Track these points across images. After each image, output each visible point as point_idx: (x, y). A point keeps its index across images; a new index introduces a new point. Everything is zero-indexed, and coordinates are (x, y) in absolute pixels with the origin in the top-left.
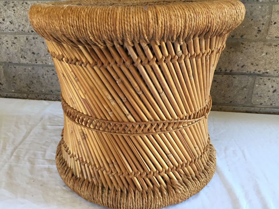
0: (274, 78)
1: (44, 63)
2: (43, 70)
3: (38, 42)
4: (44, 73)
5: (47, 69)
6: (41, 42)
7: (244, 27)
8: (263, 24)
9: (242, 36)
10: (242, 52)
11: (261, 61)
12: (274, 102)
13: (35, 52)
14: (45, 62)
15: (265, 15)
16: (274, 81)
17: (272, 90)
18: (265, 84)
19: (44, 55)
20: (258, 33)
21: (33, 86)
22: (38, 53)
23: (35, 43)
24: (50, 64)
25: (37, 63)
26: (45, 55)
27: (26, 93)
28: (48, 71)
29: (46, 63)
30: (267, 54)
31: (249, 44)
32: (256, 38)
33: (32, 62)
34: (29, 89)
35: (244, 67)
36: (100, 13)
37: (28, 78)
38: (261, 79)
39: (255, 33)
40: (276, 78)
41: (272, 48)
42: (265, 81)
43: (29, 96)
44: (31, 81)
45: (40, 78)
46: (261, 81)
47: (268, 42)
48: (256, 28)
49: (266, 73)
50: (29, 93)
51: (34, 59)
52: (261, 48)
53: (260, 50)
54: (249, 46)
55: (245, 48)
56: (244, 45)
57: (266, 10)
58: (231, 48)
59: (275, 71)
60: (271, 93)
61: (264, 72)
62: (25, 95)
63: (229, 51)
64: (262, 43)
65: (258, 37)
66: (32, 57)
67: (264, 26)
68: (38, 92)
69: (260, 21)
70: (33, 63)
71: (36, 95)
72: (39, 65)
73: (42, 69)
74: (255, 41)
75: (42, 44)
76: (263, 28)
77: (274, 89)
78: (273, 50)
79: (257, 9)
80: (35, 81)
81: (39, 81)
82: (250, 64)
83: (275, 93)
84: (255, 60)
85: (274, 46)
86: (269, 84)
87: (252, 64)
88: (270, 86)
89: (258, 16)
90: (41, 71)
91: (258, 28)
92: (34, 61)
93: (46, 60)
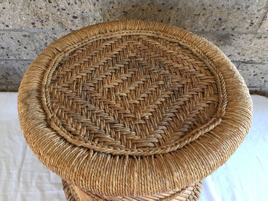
0: (258, 65)
1: (18, 58)
2: (18, 64)
3: (5, 37)
4: (20, 66)
5: (22, 62)
6: (9, 37)
7: (237, 20)
8: (257, 18)
9: (233, 29)
10: (231, 45)
11: (248, 51)
12: (253, 83)
13: (4, 47)
14: (19, 56)
15: (261, 9)
16: (257, 67)
17: (253, 74)
18: (248, 70)
19: (15, 49)
20: (250, 25)
21: (10, 77)
22: (8, 48)
23: (2, 39)
24: (25, 58)
25: (9, 57)
26: (17, 50)
27: (4, 85)
28: (24, 65)
29: (20, 58)
30: (255, 45)
31: (239, 36)
32: (247, 30)
33: (3, 57)
34: (6, 80)
35: (231, 56)
36: (116, 185)
37: (2, 70)
38: (245, 65)
39: (247, 25)
40: (260, 65)
41: (261, 40)
42: (248, 67)
43: (8, 87)
44: (7, 73)
45: (16, 70)
46: (245, 67)
47: (258, 34)
48: (249, 21)
49: (251, 61)
50: (7, 84)
51: (5, 54)
52: (250, 40)
53: (249, 42)
54: (239, 38)
55: (234, 39)
56: (234, 37)
57: (263, 4)
58: (220, 41)
59: (260, 58)
60: (252, 77)
61: (249, 60)
62: (4, 86)
63: (218, 44)
64: (253, 35)
65: (249, 30)
66: (2, 52)
67: (257, 20)
68: (17, 82)
69: (254, 14)
70: (5, 58)
71: (16, 86)
72: (12, 60)
73: (16, 63)
74: (246, 34)
75: (11, 39)
76: (256, 21)
77: (255, 73)
78: (262, 41)
79: (254, 3)
80: (11, 73)
81: (16, 73)
82: (237, 54)
83: (255, 77)
84: (243, 51)
85: (263, 38)
86: (252, 70)
87: (239, 54)
88: (252, 71)
89: (253, 9)
90: (16, 65)
91: (252, 21)
92: (5, 56)
93: (19, 55)
